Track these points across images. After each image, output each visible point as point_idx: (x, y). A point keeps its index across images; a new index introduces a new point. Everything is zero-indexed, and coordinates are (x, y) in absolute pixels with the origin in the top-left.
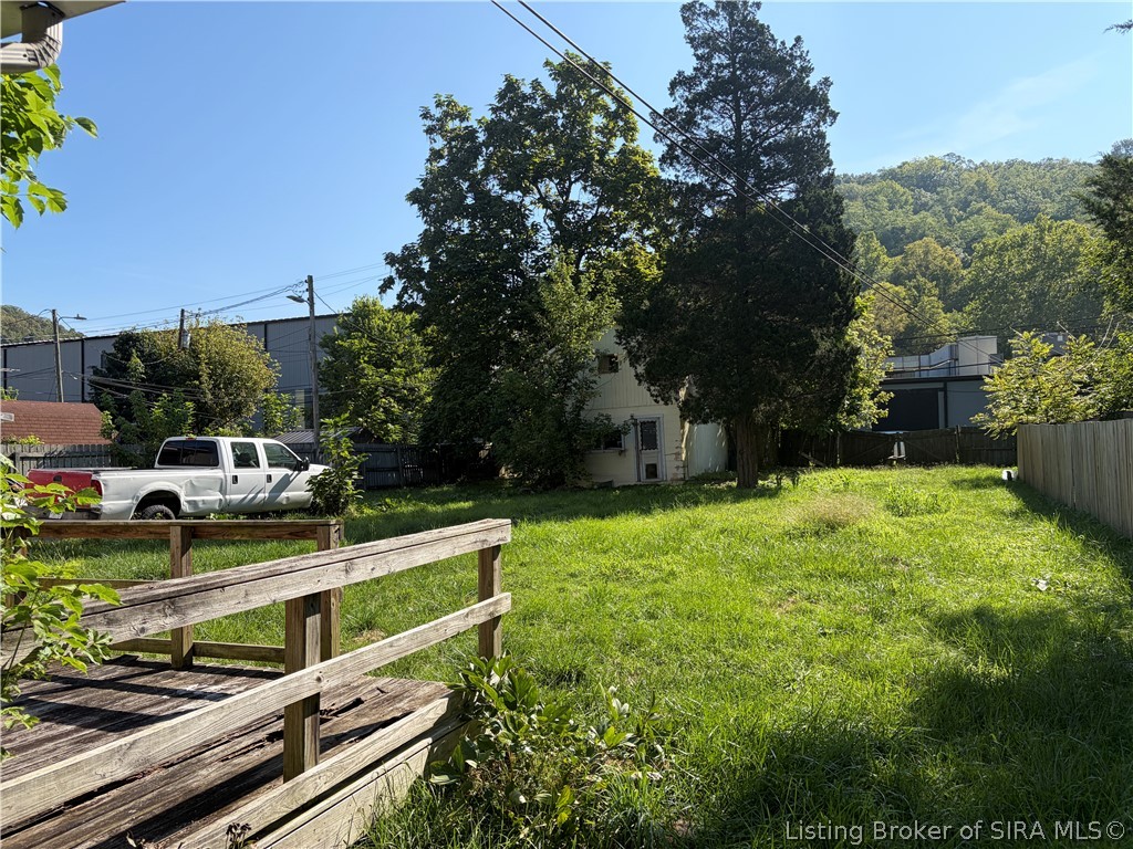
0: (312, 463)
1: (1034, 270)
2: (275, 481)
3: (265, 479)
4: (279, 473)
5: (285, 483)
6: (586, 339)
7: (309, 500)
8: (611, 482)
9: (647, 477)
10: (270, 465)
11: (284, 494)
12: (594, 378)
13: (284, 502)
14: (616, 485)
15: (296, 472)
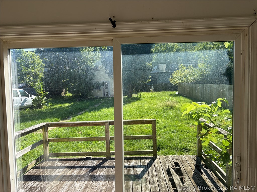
0: (32, 95)
1: (166, 50)
2: (23, 100)
3: (20, 100)
4: (24, 98)
5: (25, 101)
6: (92, 63)
7: (31, 105)
8: (97, 97)
9: (106, 95)
10: (21, 96)
11: (25, 104)
12: (94, 72)
13: (25, 106)
14: (98, 97)
15: (28, 98)
